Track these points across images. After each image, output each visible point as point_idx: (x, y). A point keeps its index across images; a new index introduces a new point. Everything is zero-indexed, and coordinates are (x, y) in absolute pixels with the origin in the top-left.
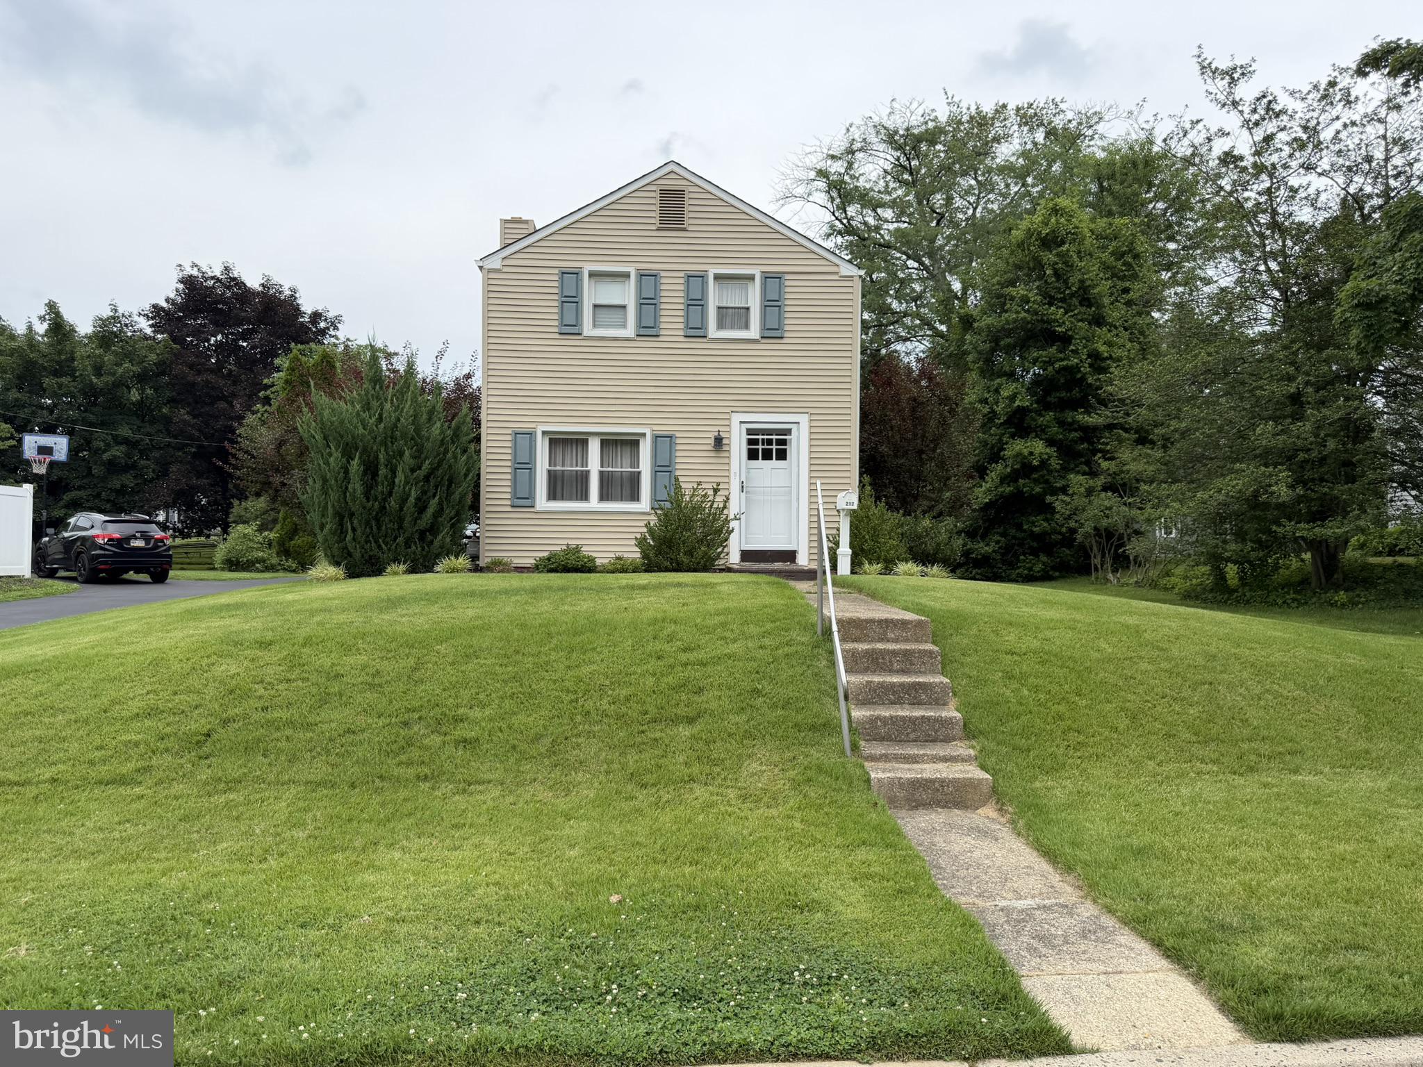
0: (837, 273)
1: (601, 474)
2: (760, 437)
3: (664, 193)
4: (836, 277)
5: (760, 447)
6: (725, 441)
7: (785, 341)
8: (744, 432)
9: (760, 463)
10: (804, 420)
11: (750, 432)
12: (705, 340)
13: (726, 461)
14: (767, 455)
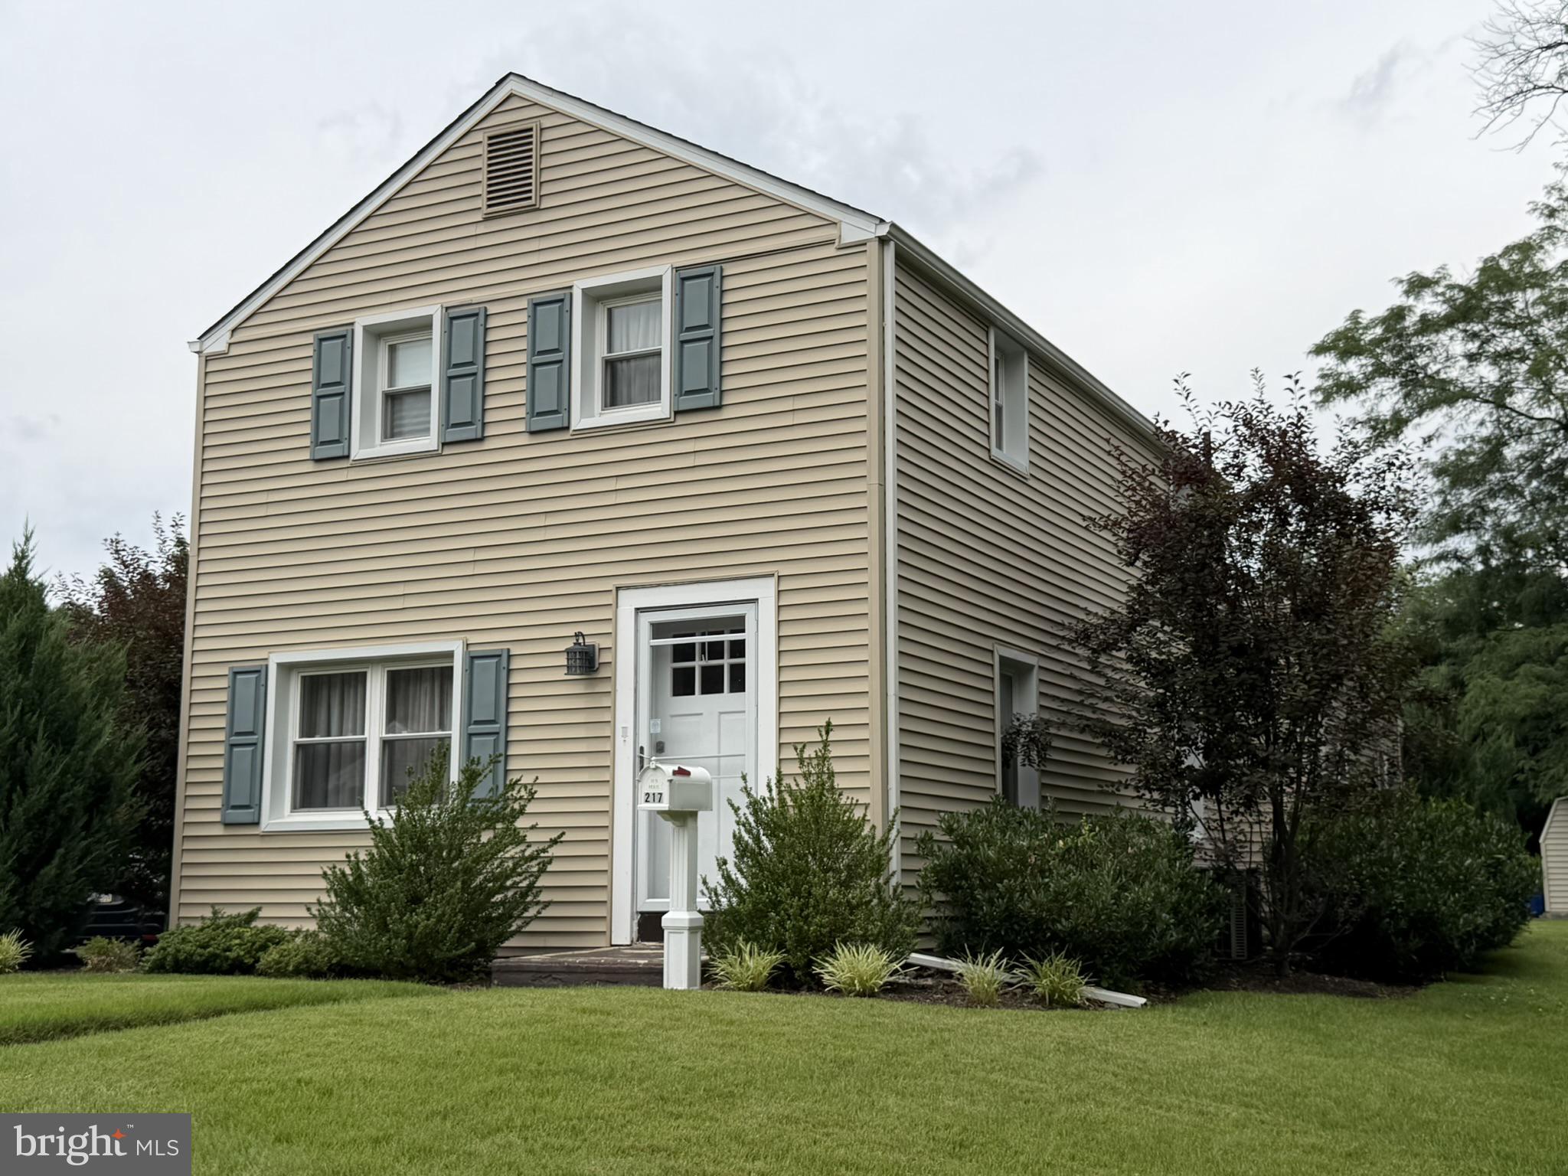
0: (830, 242)
1: (387, 745)
2: (697, 639)
3: (497, 142)
4: (830, 251)
5: (698, 664)
6: (605, 657)
7: (726, 413)
8: (645, 631)
9: (698, 702)
10: (765, 591)
11: (659, 630)
12: (566, 436)
13: (606, 702)
14: (713, 684)
